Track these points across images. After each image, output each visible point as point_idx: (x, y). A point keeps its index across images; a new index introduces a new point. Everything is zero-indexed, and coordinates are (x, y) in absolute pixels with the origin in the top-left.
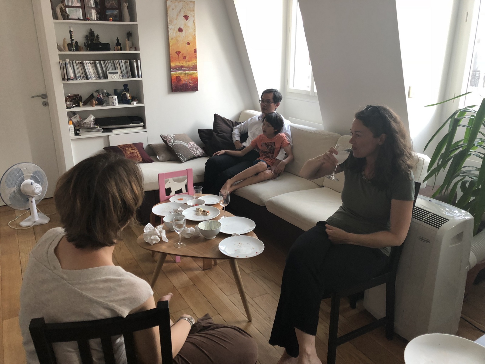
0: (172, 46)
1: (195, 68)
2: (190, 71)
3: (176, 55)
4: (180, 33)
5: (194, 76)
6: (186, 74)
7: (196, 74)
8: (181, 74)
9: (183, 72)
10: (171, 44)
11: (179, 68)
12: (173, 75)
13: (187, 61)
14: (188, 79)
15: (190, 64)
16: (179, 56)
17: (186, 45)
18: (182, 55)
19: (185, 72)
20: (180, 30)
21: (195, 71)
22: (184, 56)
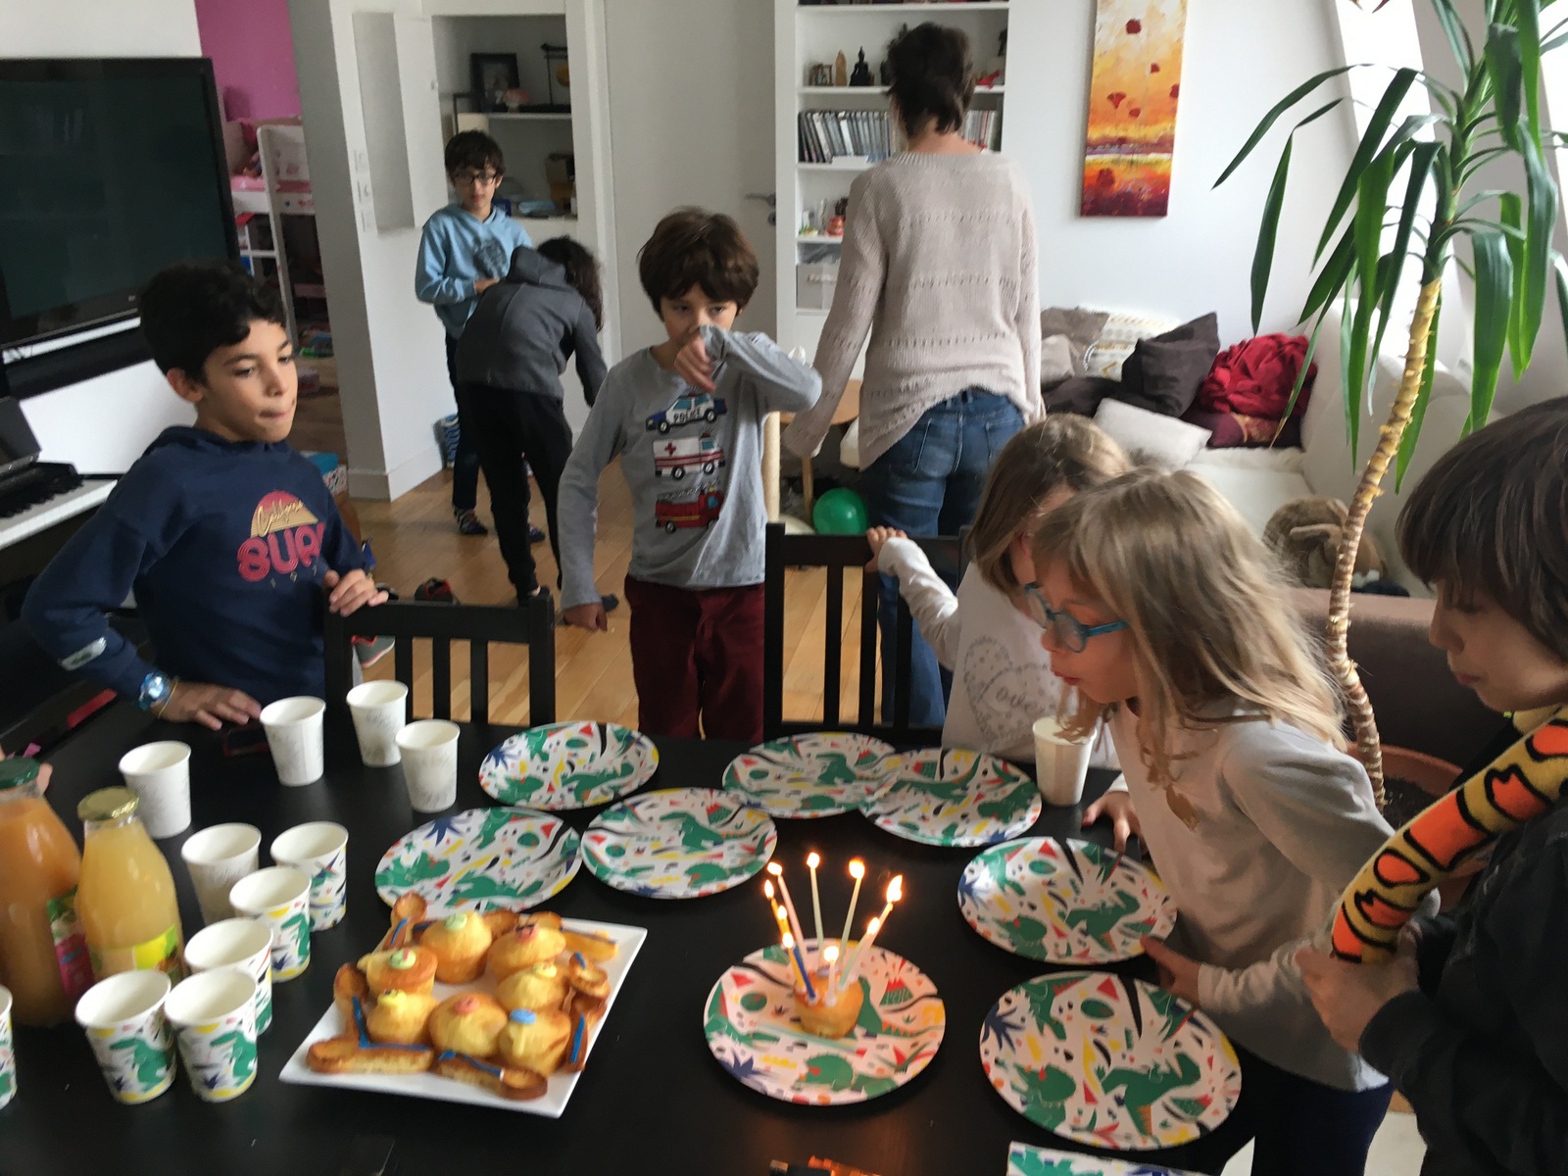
0: (1098, 76)
1: (1165, 145)
2: (1148, 153)
3: (1110, 105)
4: (1132, 37)
5: (1160, 170)
6: (1132, 163)
7: (1167, 166)
8: (1116, 162)
9: (1123, 157)
10: (1096, 71)
11: (1112, 144)
12: (1089, 164)
13: (1140, 124)
14: (1137, 180)
15: (1152, 133)
16: (1117, 107)
17: (1147, 72)
18: (1130, 103)
19: (1130, 157)
20: (1133, 27)
21: (1165, 156)
22: (1134, 107)
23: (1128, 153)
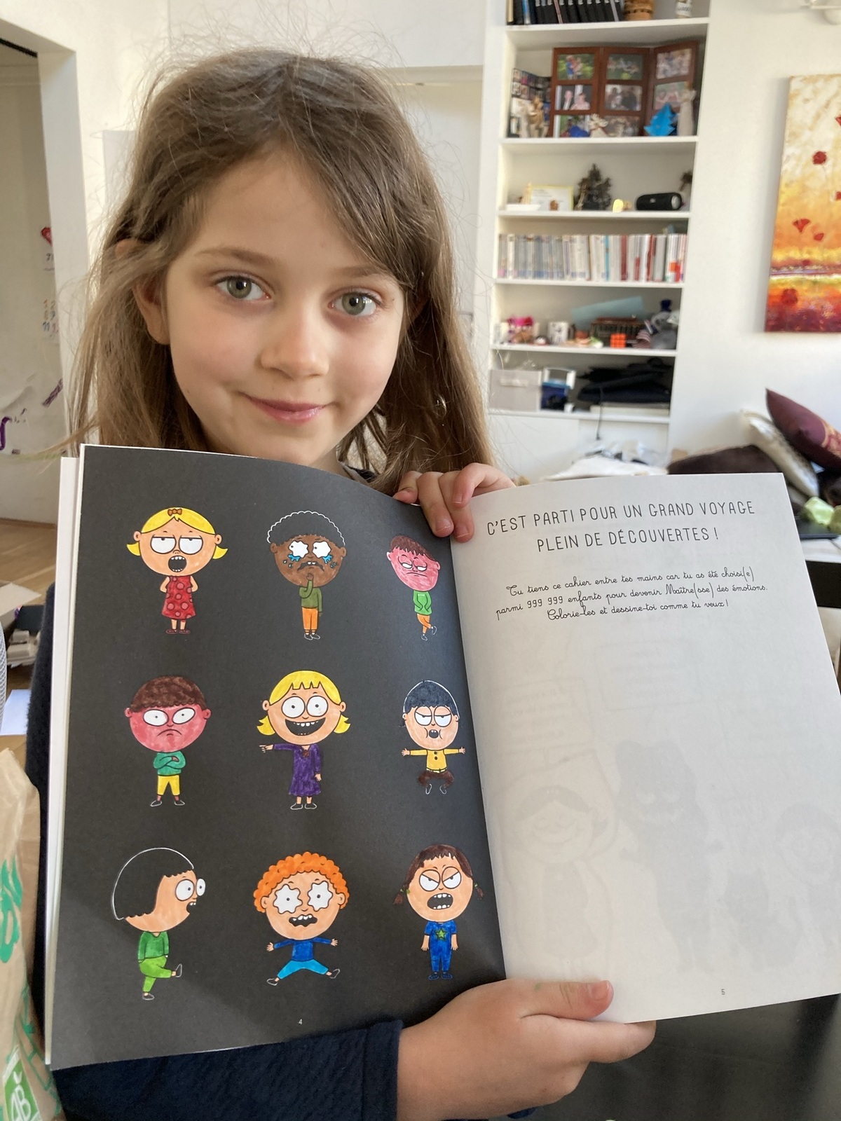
0: (784, 204)
2: (830, 274)
3: (795, 230)
4: (819, 167)
6: (815, 283)
8: (800, 282)
9: (807, 277)
10: (782, 200)
11: (796, 266)
12: (774, 284)
13: (825, 247)
14: (819, 298)
15: (835, 255)
16: (801, 231)
17: (832, 199)
18: (814, 228)
19: (813, 278)
20: (820, 158)
22: (819, 231)
23: (811, 274)
